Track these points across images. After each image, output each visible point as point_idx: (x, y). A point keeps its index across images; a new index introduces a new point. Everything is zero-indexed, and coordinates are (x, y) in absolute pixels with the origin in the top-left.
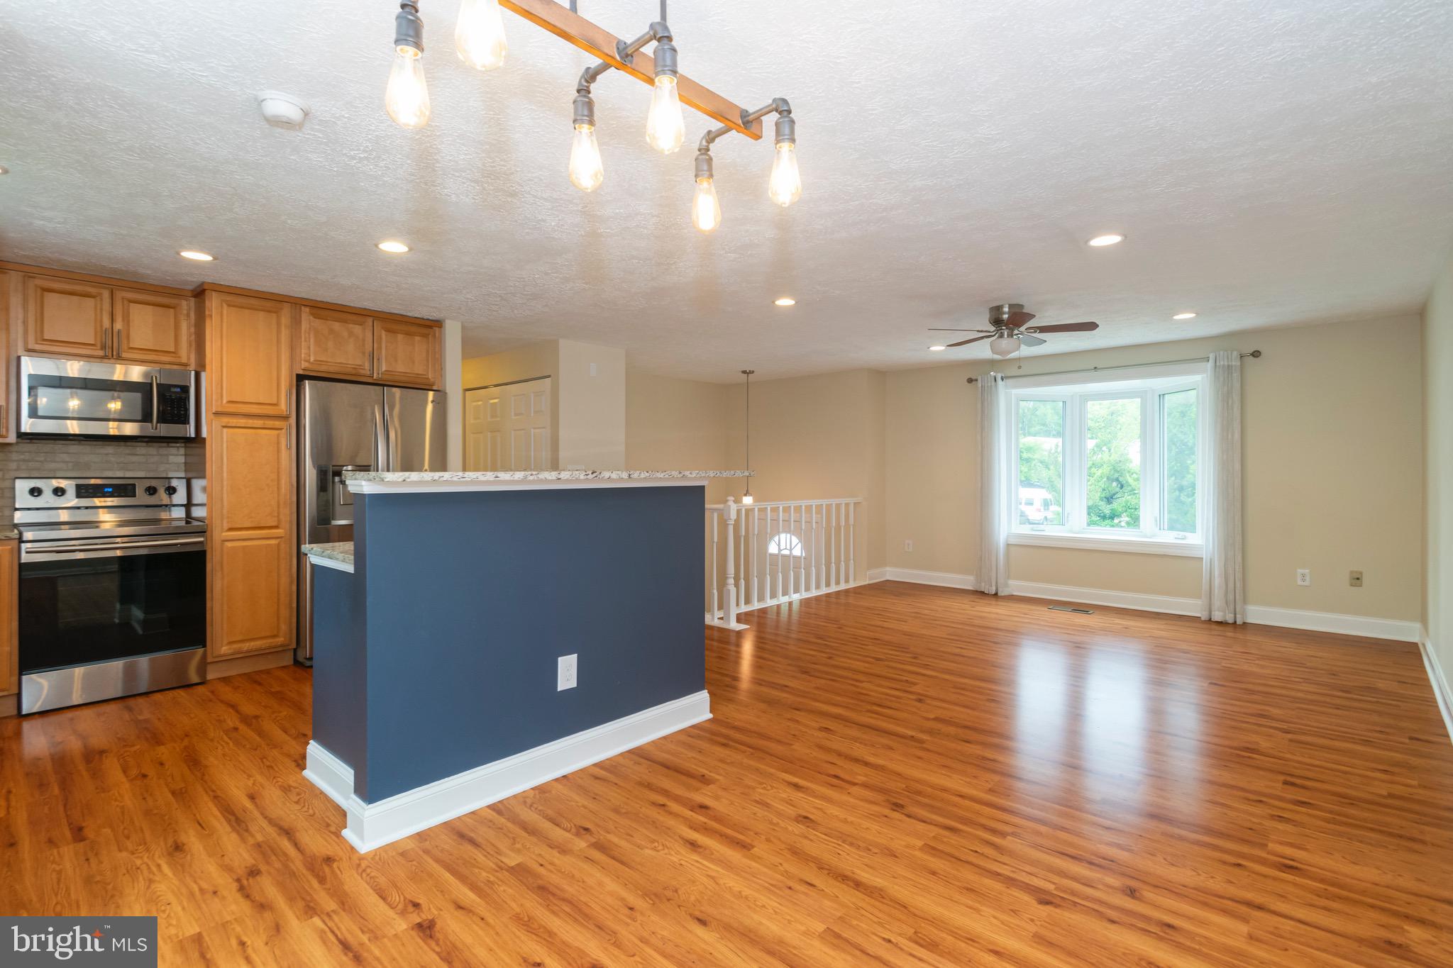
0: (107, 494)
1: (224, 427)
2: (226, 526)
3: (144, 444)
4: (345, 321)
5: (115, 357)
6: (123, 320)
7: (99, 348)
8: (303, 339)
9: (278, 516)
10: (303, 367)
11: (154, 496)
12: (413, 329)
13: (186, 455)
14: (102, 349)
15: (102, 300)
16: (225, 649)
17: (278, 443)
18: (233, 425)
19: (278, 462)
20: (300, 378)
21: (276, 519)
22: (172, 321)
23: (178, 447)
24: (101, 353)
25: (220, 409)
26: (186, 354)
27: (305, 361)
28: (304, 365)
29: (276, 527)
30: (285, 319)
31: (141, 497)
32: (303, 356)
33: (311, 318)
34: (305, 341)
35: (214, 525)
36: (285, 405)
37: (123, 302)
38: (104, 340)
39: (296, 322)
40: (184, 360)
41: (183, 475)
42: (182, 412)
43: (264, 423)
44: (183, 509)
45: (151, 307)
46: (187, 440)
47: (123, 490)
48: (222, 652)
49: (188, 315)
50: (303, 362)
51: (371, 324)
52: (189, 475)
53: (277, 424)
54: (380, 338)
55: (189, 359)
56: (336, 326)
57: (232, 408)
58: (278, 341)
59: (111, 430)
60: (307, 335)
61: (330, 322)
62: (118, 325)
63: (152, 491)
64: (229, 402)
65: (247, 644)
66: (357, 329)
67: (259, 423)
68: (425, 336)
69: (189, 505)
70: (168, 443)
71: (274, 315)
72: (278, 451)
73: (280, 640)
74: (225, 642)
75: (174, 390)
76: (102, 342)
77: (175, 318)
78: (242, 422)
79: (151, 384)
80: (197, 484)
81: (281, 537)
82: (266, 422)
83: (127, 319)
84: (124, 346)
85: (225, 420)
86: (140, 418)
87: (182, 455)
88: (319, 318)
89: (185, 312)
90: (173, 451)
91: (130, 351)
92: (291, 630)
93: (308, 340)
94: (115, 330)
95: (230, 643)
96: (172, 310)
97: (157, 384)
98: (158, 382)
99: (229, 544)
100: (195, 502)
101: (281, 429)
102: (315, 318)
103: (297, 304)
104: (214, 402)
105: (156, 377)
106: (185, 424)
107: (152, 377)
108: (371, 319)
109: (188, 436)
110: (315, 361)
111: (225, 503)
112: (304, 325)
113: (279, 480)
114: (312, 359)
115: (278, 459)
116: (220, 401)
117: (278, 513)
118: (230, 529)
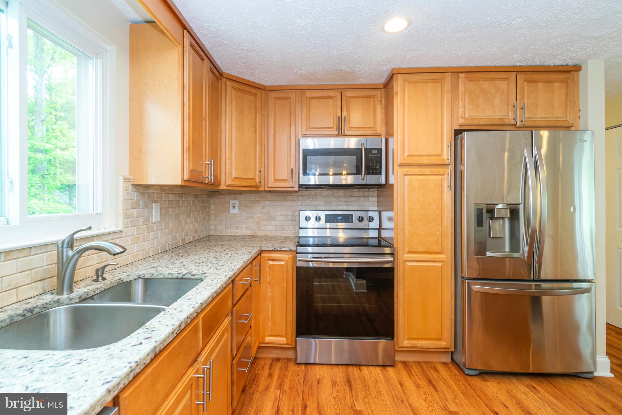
0: (339, 221)
1: (405, 175)
2: (407, 250)
3: (357, 190)
4: (493, 80)
5: (343, 135)
6: (347, 111)
7: (335, 129)
8: (460, 100)
9: (442, 244)
10: (460, 123)
11: (362, 223)
12: (553, 76)
13: (378, 196)
14: (336, 130)
15: (336, 99)
16: (406, 343)
17: (442, 186)
18: (411, 173)
19: (442, 202)
20: (458, 133)
21: (440, 246)
22: (372, 106)
23: (374, 191)
24: (336, 133)
25: (403, 162)
26: (380, 128)
27: (462, 118)
28: (461, 121)
29: (440, 253)
30: (447, 86)
31: (356, 224)
32: (460, 114)
33: (466, 81)
34: (462, 101)
35: (399, 249)
36: (446, 155)
37: (347, 99)
38: (337, 124)
39: (455, 87)
40: (379, 132)
41: (376, 209)
42: (378, 167)
43: (432, 171)
44: (377, 231)
45: (361, 99)
46: (379, 186)
47: (348, 219)
48: (404, 345)
49: (381, 101)
50: (460, 119)
51: (515, 78)
52: (380, 209)
53: (440, 170)
54: (523, 88)
55: (381, 130)
56: (486, 85)
57: (410, 161)
58: (442, 105)
59: (343, 181)
60: (463, 97)
61: (481, 82)
62: (345, 114)
63: (361, 219)
64: (409, 156)
65: (420, 342)
66: (503, 85)
67: (428, 170)
68: (565, 81)
69: (380, 229)
70: (369, 188)
71: (439, 84)
72: (442, 192)
73: (443, 344)
74: (406, 337)
75: (374, 152)
76: (336, 126)
77: (374, 105)
78: (417, 170)
79: (361, 149)
80: (385, 215)
81: (444, 262)
82: (433, 170)
83: (348, 110)
84: (348, 128)
85: (406, 170)
86: (355, 172)
87: (376, 196)
88: (472, 81)
89: (379, 99)
90: (371, 193)
91: (351, 129)
92: (451, 337)
93: (463, 100)
94: (343, 117)
95: (410, 339)
96: (372, 99)
97: (365, 149)
98: (365, 148)
99: (409, 264)
100: (383, 227)
101: (444, 175)
102: (469, 81)
103: (455, 72)
104: (399, 157)
105: (364, 144)
106: (379, 175)
107: (362, 144)
108: (515, 74)
109: (380, 183)
110: (470, 116)
111: (406, 232)
112: (461, 89)
113: (442, 215)
114: (467, 116)
115: (442, 198)
116: (403, 155)
117: (442, 242)
118: (409, 252)
